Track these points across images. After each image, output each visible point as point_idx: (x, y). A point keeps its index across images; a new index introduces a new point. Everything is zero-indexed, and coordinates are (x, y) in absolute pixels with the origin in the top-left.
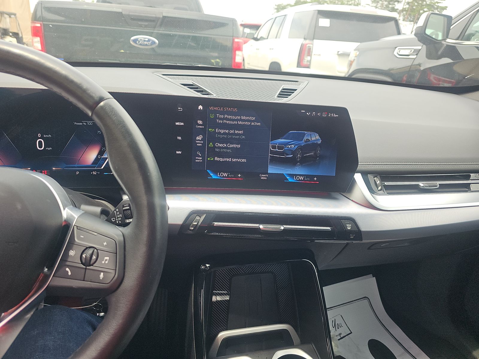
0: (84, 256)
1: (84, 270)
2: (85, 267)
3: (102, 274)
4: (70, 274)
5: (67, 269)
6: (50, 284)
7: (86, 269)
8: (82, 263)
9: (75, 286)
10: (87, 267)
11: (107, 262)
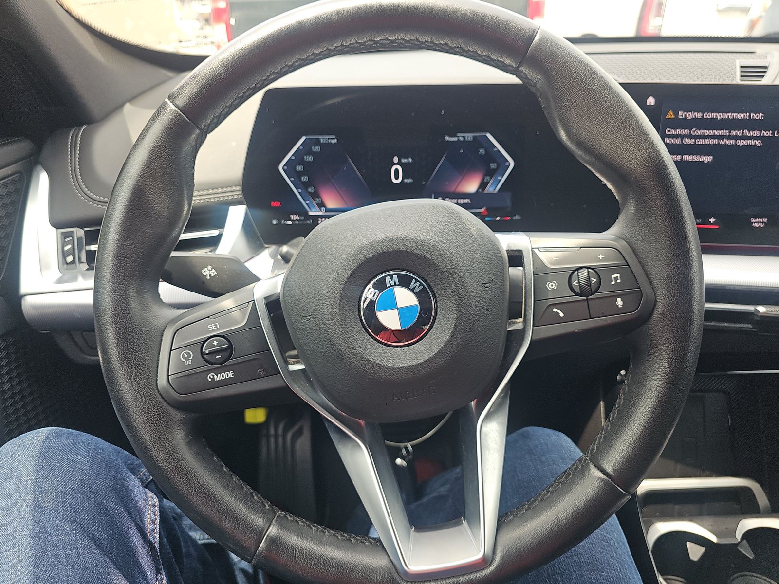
0: (575, 283)
1: (586, 303)
2: (585, 298)
3: (619, 300)
4: (562, 315)
5: (555, 310)
6: (533, 338)
7: (587, 300)
8: (577, 294)
9: (579, 330)
10: (588, 298)
11: (619, 281)
